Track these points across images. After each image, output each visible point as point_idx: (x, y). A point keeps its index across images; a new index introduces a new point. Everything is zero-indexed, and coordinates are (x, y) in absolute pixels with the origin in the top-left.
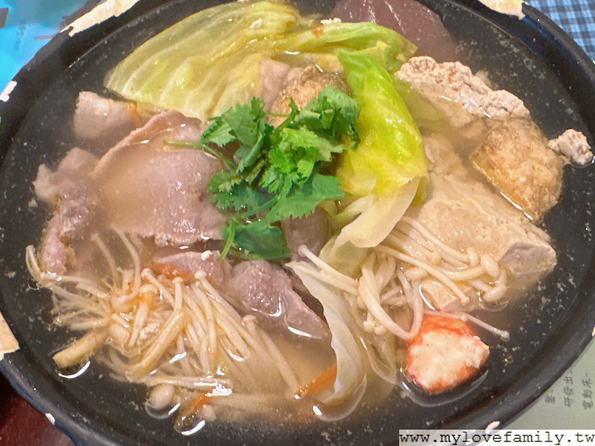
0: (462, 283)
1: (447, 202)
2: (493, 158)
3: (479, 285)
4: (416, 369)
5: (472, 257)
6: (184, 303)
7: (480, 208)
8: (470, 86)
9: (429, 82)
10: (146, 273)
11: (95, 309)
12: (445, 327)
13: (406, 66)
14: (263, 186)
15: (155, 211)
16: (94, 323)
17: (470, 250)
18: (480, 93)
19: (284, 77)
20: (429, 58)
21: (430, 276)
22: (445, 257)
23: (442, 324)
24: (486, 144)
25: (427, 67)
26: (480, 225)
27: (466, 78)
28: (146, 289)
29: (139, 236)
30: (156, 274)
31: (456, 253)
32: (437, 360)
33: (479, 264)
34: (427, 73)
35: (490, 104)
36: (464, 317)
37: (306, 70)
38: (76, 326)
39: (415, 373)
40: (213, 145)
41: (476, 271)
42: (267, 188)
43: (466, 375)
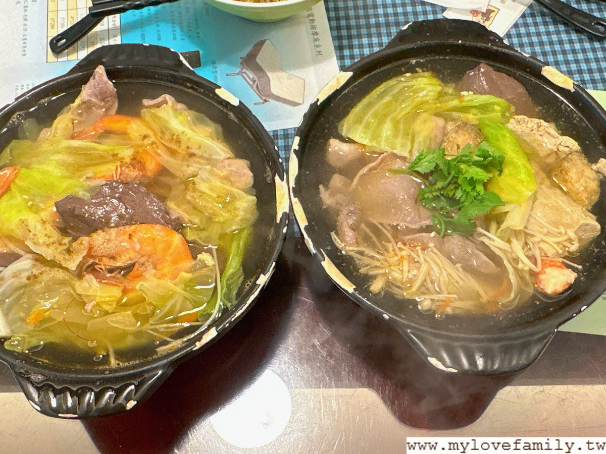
0: (558, 243)
1: (546, 202)
2: (567, 178)
3: (567, 244)
4: (544, 285)
5: (562, 230)
6: (425, 260)
7: (561, 203)
8: (549, 133)
9: (526, 131)
10: (400, 244)
11: (378, 264)
12: (554, 266)
13: (512, 121)
14: (457, 199)
15: (393, 210)
16: (381, 271)
17: (561, 227)
18: (554, 137)
19: (444, 128)
20: (525, 117)
21: (543, 241)
22: (550, 231)
23: (552, 264)
24: (562, 169)
25: (524, 122)
26: (564, 214)
27: (547, 129)
28: (403, 253)
29: (389, 225)
30: (405, 244)
31: (555, 229)
32: (553, 280)
33: (566, 234)
34: (524, 125)
35: (560, 144)
36: (561, 260)
37: (457, 124)
38: (372, 273)
39: (543, 287)
40: (418, 173)
41: (565, 238)
42: (459, 199)
43: (567, 287)
